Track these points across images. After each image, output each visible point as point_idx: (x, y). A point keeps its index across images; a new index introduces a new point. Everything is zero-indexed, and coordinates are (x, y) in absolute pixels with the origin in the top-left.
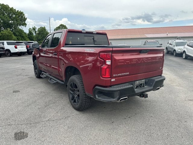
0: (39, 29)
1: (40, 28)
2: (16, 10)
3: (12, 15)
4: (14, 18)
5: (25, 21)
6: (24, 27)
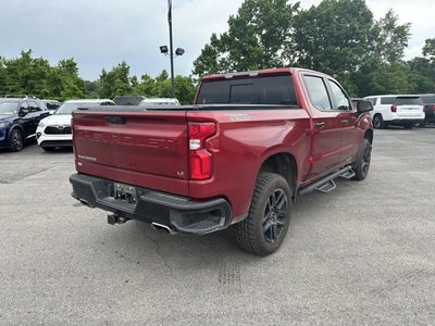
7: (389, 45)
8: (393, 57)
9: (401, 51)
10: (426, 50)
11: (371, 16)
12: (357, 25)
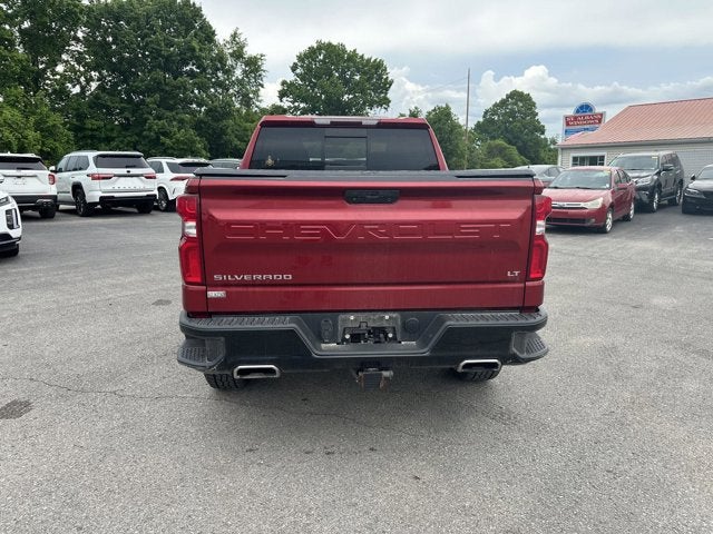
0: (429, 113)
1: (434, 110)
2: (366, 57)
3: (353, 74)
4: (357, 83)
5: (387, 90)
6: (383, 110)
7: (240, 82)
8: (247, 102)
9: (256, 93)
10: (282, 95)
11: (213, 33)
12: (195, 44)
